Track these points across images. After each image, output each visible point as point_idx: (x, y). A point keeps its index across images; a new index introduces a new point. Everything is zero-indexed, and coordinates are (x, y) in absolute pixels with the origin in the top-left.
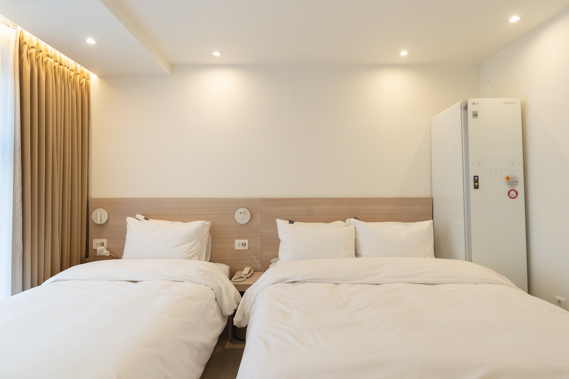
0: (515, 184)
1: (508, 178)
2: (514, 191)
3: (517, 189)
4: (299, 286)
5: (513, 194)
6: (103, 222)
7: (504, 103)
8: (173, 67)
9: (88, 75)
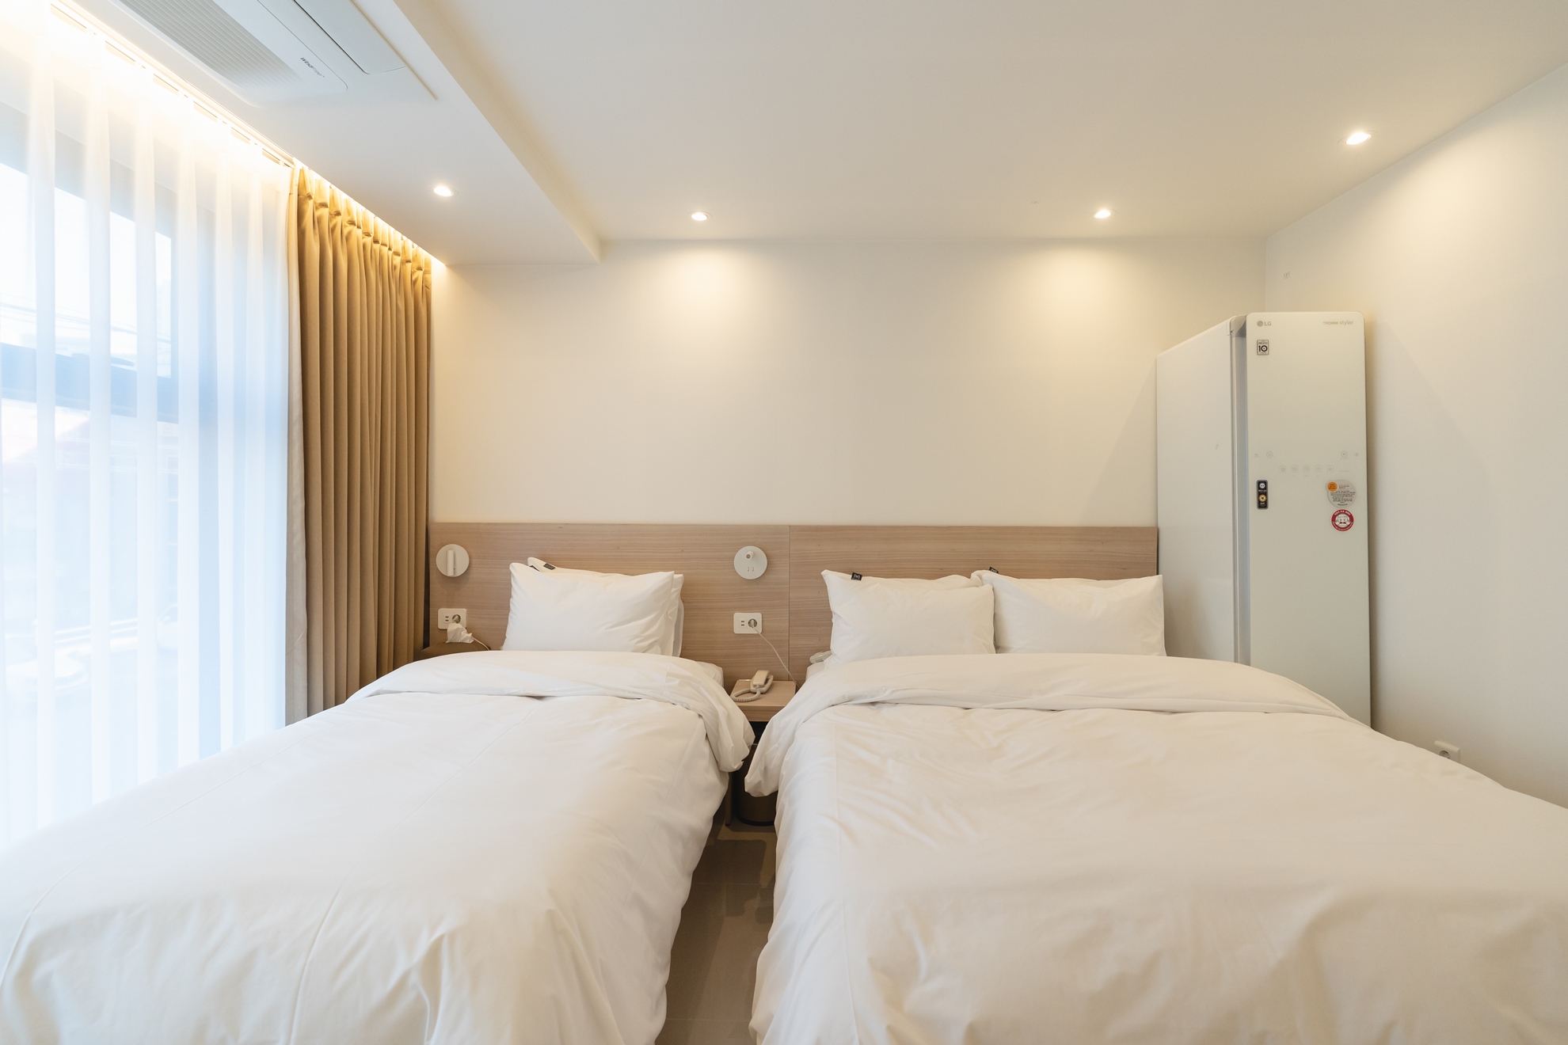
0: (1349, 498)
1: (1332, 486)
2: (1344, 513)
3: (1351, 509)
4: (886, 710)
5: (1343, 521)
6: (459, 573)
7: (1327, 323)
8: (606, 245)
9: (428, 264)
